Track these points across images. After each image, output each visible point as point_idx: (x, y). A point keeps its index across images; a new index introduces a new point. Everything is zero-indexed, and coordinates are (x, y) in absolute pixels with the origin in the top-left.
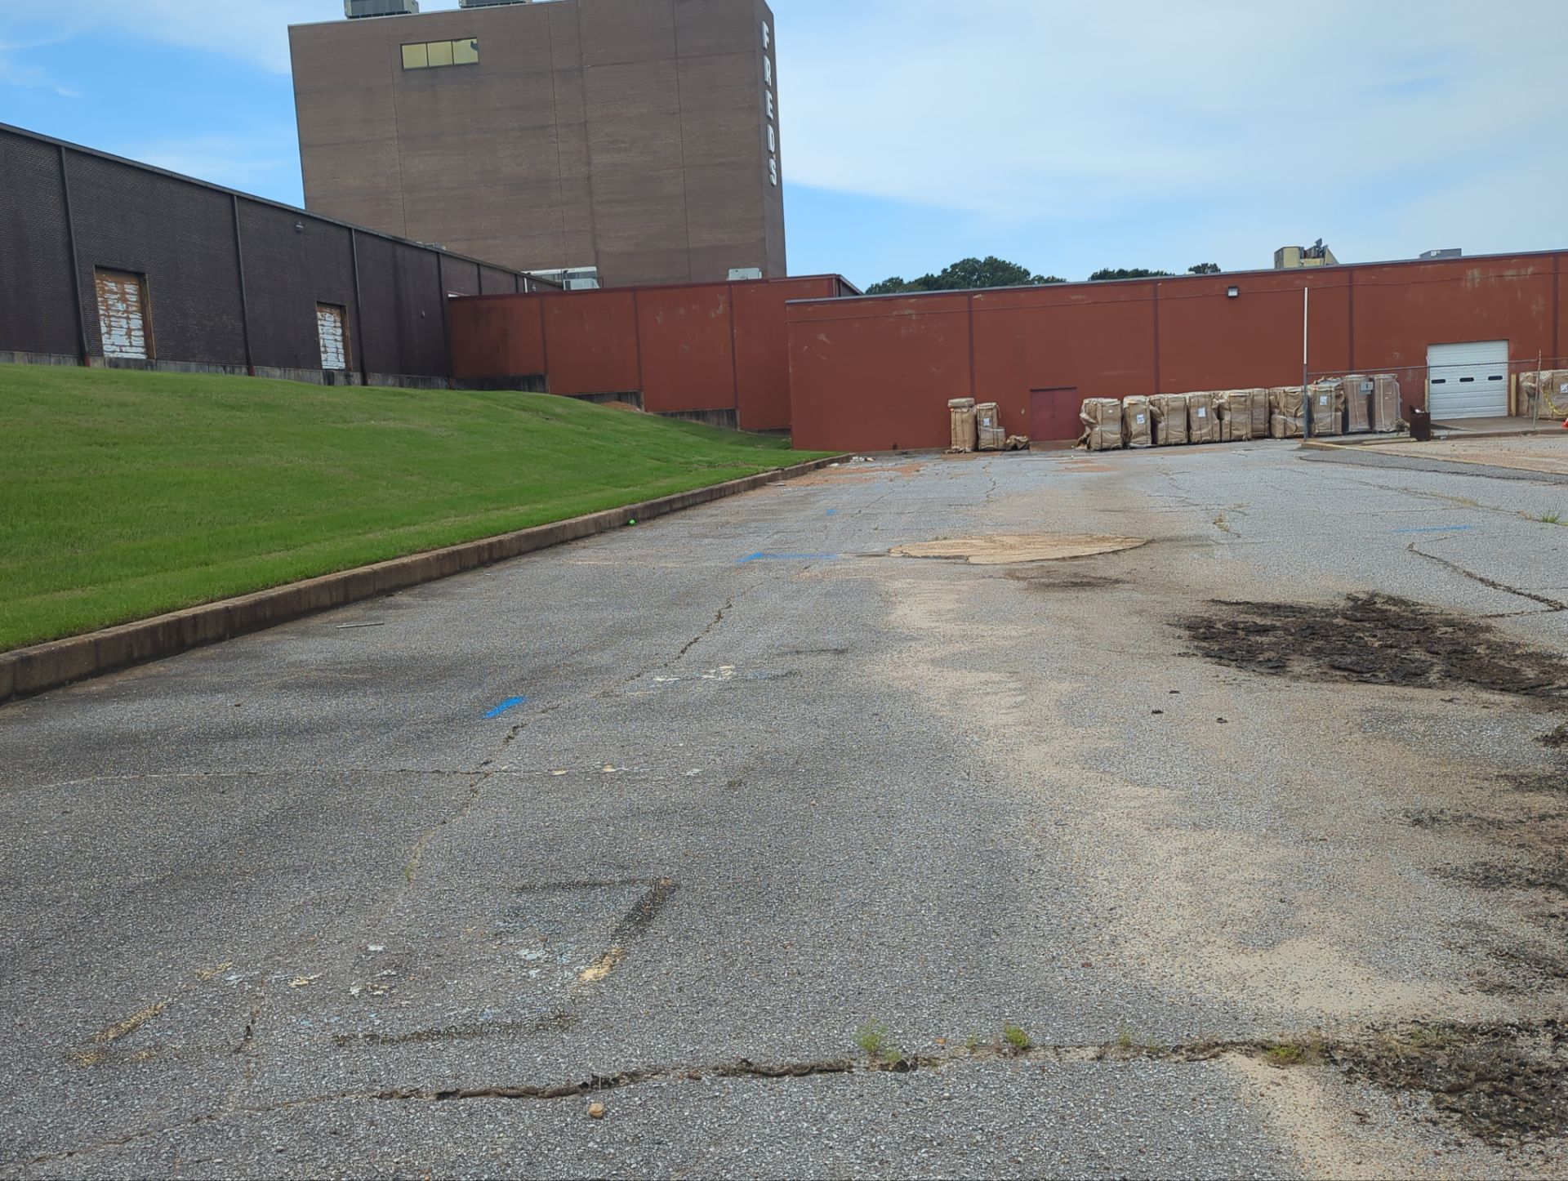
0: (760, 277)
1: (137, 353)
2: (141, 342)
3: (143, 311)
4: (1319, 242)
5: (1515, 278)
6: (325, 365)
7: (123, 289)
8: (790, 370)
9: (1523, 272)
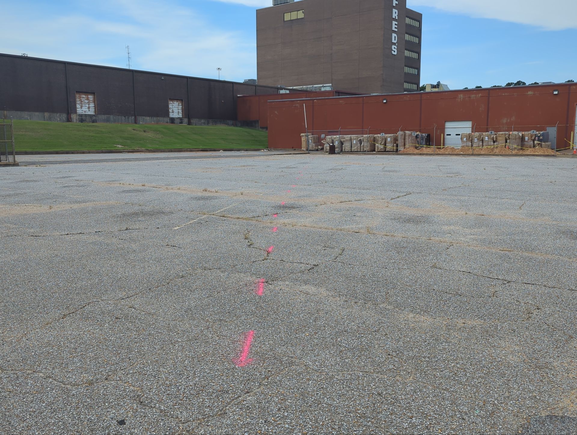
0: (330, 90)
1: (92, 112)
2: (94, 110)
3: (94, 102)
4: (439, 83)
5: (474, 98)
6: (171, 115)
7: (88, 97)
8: (268, 122)
9: (477, 96)
